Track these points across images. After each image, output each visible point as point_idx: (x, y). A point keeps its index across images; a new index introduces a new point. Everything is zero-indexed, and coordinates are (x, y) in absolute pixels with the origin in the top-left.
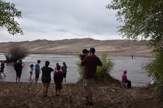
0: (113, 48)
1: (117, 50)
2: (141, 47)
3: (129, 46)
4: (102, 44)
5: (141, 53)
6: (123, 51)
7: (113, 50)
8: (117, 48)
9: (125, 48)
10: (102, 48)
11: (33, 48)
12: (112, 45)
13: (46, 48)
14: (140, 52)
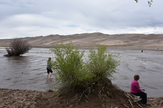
0: (122, 42)
1: (126, 44)
2: (149, 41)
3: (137, 40)
4: (111, 38)
5: (149, 47)
6: (131, 45)
7: (122, 44)
8: (126, 42)
9: (134, 42)
10: (111, 42)
11: (46, 42)
12: (121, 39)
13: (58, 42)
14: (148, 45)
